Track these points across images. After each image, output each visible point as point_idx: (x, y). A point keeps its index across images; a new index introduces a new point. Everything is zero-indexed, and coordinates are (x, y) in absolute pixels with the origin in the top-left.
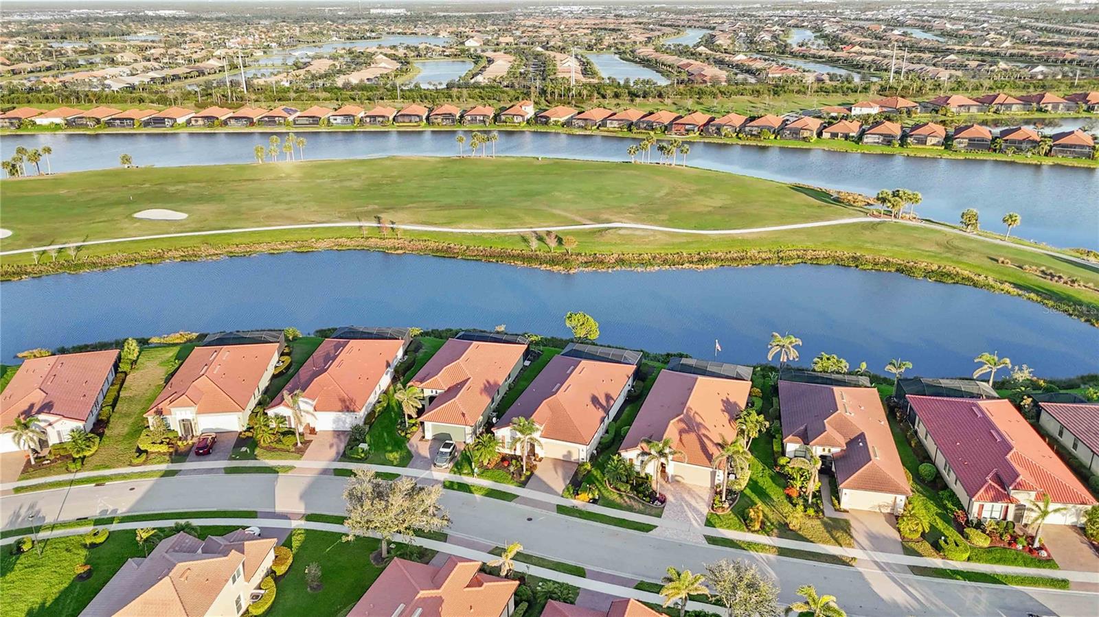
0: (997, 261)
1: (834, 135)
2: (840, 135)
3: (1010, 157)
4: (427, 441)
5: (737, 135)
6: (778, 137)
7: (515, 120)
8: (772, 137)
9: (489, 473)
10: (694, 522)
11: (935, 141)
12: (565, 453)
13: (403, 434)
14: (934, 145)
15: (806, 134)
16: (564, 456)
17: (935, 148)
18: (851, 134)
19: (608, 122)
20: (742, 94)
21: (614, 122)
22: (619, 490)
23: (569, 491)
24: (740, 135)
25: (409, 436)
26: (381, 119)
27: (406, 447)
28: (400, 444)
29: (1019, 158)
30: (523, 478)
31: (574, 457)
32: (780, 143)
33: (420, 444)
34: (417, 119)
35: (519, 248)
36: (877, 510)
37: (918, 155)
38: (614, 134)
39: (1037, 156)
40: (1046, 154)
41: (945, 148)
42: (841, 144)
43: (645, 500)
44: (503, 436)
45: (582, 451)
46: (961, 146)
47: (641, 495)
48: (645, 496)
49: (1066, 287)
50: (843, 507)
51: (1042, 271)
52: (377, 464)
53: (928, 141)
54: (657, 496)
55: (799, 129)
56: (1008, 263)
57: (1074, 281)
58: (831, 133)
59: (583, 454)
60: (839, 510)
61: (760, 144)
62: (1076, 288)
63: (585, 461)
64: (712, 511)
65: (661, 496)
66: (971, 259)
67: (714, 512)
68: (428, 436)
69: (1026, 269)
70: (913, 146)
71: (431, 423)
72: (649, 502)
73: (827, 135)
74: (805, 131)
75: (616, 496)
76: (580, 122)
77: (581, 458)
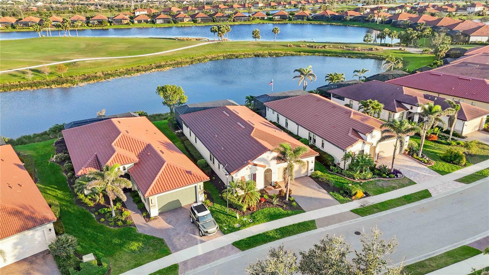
0: (287, 46)
1: (140, 22)
2: (143, 21)
4: (155, 218)
5: (88, 25)
6: (112, 24)
8: (108, 24)
10: (434, 176)
11: (187, 20)
15: (125, 22)
17: (190, 22)
18: (148, 20)
20: (64, 13)
22: (365, 179)
23: (339, 197)
24: (90, 25)
25: (129, 223)
28: (130, 235)
29: (225, 23)
30: (295, 205)
31: (303, 172)
32: (113, 26)
33: (151, 224)
35: (15, 81)
36: (474, 131)
37: (186, 25)
38: (3, 31)
39: (230, 22)
40: (234, 21)
41: (194, 22)
42: (144, 25)
43: (390, 177)
44: (243, 177)
45: (312, 162)
46: (199, 21)
47: (384, 175)
48: (387, 175)
49: (323, 49)
50: (463, 135)
51: (308, 46)
52: (132, 268)
53: (185, 20)
54: (392, 171)
55: (121, 19)
56: (292, 46)
57: (324, 47)
58: (138, 20)
59: (312, 166)
60: (463, 138)
61: (104, 28)
62: (327, 49)
63: (313, 171)
64: (428, 165)
65: (394, 170)
66: (276, 47)
67: (431, 165)
68: (154, 212)
69: (301, 46)
70: (180, 23)
71: (156, 196)
72: (394, 177)
73: (136, 22)
74: (125, 21)
75: (370, 184)
77: (309, 170)
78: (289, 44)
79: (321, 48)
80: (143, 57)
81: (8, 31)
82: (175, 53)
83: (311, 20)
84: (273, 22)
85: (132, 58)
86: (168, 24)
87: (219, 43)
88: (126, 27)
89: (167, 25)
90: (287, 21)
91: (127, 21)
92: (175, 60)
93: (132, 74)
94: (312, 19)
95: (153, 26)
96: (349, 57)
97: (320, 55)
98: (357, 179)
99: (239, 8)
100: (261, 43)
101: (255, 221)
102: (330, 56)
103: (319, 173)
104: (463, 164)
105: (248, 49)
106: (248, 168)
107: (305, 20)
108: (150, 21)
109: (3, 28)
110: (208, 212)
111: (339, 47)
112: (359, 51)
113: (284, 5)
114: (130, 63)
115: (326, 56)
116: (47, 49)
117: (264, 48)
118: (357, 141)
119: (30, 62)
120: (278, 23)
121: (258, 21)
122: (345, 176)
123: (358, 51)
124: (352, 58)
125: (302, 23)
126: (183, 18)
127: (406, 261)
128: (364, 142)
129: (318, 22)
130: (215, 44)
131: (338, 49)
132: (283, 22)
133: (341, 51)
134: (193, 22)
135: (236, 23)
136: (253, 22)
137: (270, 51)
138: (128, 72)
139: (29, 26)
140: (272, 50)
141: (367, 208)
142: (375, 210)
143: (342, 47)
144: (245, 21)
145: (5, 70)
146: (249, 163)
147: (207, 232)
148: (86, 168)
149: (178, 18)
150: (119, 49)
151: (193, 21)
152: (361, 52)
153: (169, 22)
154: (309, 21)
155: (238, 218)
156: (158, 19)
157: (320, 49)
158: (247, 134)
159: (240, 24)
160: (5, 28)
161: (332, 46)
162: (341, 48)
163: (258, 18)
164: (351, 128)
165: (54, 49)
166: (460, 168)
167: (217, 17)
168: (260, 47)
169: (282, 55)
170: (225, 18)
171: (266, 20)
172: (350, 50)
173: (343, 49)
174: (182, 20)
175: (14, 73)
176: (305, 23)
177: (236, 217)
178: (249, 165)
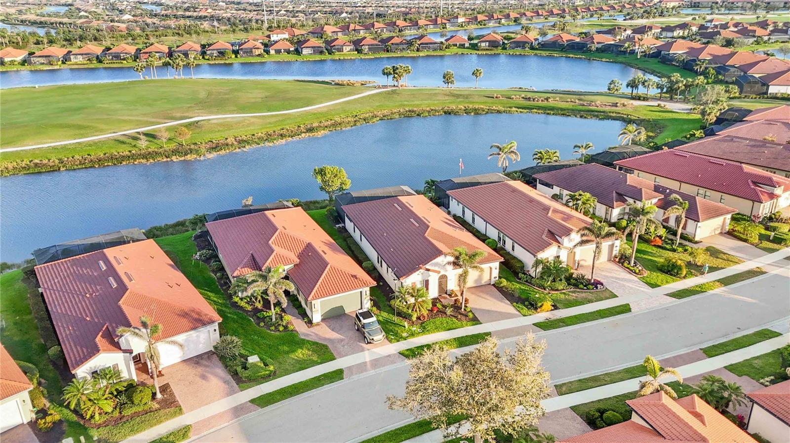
0: (493, 98)
1: (278, 52)
2: (282, 51)
3: (399, 54)
4: (318, 324)
5: (203, 58)
6: (239, 56)
8: (233, 56)
9: (432, 326)
10: (642, 289)
11: (348, 48)
13: (281, 329)
14: (349, 51)
15: (257, 52)
17: (352, 53)
18: (291, 49)
19: (72, 57)
21: (79, 56)
22: (557, 290)
23: (522, 309)
24: (207, 57)
27: (303, 340)
28: (293, 341)
29: (405, 54)
30: (471, 316)
31: (485, 279)
32: (241, 60)
35: (124, 150)
36: (713, 234)
37: (346, 58)
38: (86, 66)
39: (413, 52)
40: (418, 50)
41: (358, 53)
42: (285, 57)
43: (588, 289)
44: (414, 283)
45: (496, 269)
46: (366, 50)
47: (581, 286)
48: (585, 286)
49: (545, 103)
50: (697, 239)
51: (523, 98)
52: (297, 371)
53: (344, 49)
54: (593, 281)
55: (252, 49)
56: (499, 97)
57: (547, 99)
58: (275, 50)
59: (496, 273)
60: (696, 243)
61: (227, 62)
62: (551, 103)
63: (497, 279)
64: (639, 276)
65: (594, 280)
66: (476, 99)
67: (642, 276)
68: (317, 318)
69: (513, 98)
70: (337, 53)
71: (319, 300)
72: (593, 289)
73: (272, 52)
74: (256, 50)
75: (562, 296)
76: (42, 60)
77: (493, 277)
78: (495, 95)
79: (542, 101)
80: (289, 114)
82: (332, 108)
83: (537, 49)
84: (478, 52)
85: (272, 116)
86: (320, 56)
87: (393, 92)
88: (259, 60)
89: (318, 57)
90: (499, 50)
91: (259, 50)
92: (331, 120)
93: (275, 141)
94: (537, 47)
95: (298, 60)
96: (581, 117)
97: (539, 113)
98: (548, 290)
99: (428, 25)
100: (455, 92)
101: (424, 330)
102: (553, 114)
103: (505, 283)
104: (683, 276)
105: (436, 102)
106: (420, 273)
107: (527, 49)
108: (293, 51)
109: (85, 62)
110: (374, 319)
111: (569, 100)
112: (598, 107)
114: (270, 123)
115: (548, 114)
116: (155, 100)
117: (459, 100)
118: (550, 244)
119: (137, 121)
120: (485, 53)
121: (455, 50)
122: (534, 286)
123: (596, 108)
124: (585, 118)
125: (523, 54)
126: (342, 46)
127: (580, 375)
128: (559, 247)
129: (547, 53)
130: (388, 93)
131: (567, 103)
132: (492, 52)
133: (571, 107)
134: (356, 52)
135: (421, 54)
136: (448, 52)
137: (466, 105)
138: (269, 137)
139: (121, 59)
140: (471, 103)
141: (552, 322)
142: (561, 324)
143: (572, 100)
144: (435, 50)
145: (108, 134)
146: (421, 268)
147: (373, 339)
148: (242, 268)
149: (334, 46)
150: (253, 100)
151: (356, 50)
152: (600, 109)
153: (321, 52)
154: (533, 51)
155: (407, 327)
156: (304, 47)
157: (540, 103)
158: (421, 233)
159: (427, 55)
160: (88, 62)
161: (558, 99)
162: (571, 102)
163: (455, 45)
164: (547, 229)
165: (166, 101)
166: (677, 280)
167: (392, 44)
168: (453, 98)
169: (484, 112)
170: (405, 46)
171: (468, 48)
172: (584, 105)
173: (574, 104)
174: (340, 50)
175: (122, 139)
176: (526, 54)
177: (405, 327)
178: (421, 270)
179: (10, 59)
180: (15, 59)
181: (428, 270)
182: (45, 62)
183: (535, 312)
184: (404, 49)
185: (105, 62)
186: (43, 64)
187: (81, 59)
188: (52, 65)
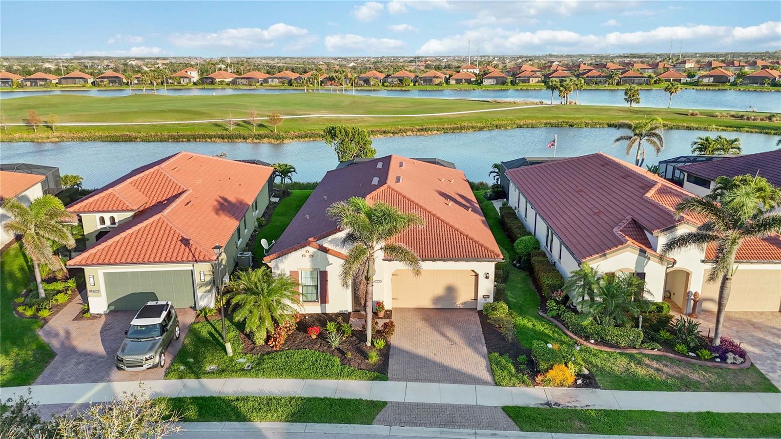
0: (687, 115)
1: (459, 82)
2: (463, 81)
3: (593, 87)
4: (95, 317)
6: (417, 84)
7: (182, 82)
8: (412, 84)
9: (280, 360)
11: (536, 80)
12: (439, 291)
13: (29, 313)
14: (535, 83)
15: (437, 81)
16: (437, 300)
17: (538, 84)
18: (472, 79)
21: (275, 80)
22: (617, 346)
23: (503, 368)
24: (386, 84)
25: (45, 313)
26: (42, 83)
27: (35, 338)
30: (374, 358)
31: (464, 297)
33: (75, 328)
34: (82, 82)
35: (212, 131)
37: (530, 88)
39: (611, 85)
40: (618, 84)
41: (545, 85)
42: (463, 86)
43: (698, 357)
44: (294, 274)
45: (487, 278)
47: (681, 347)
48: (693, 350)
49: (765, 122)
51: (733, 116)
53: (531, 81)
54: (718, 342)
55: (432, 77)
56: (697, 114)
57: (770, 118)
58: (456, 80)
59: (487, 287)
61: (403, 89)
62: (776, 122)
63: (491, 300)
65: (723, 341)
69: (717, 116)
70: (521, 84)
71: (101, 271)
72: (713, 359)
73: (453, 82)
74: (436, 79)
75: (623, 362)
76: (244, 81)
77: (481, 294)
78: (692, 112)
81: (283, 88)
84: (697, 89)
86: (502, 86)
88: (434, 87)
89: (499, 87)
91: (439, 80)
92: (456, 124)
95: (477, 89)
97: (752, 132)
98: (592, 341)
100: (636, 109)
101: (257, 369)
103: (502, 311)
106: (308, 255)
107: (766, 85)
108: (474, 81)
109: (279, 85)
113: (740, 66)
114: (384, 123)
115: (766, 133)
117: (636, 116)
118: (622, 243)
122: (568, 328)
125: (759, 90)
126: (530, 77)
128: (642, 252)
136: (656, 87)
141: (555, 412)
142: (577, 423)
144: (640, 84)
145: (214, 119)
146: (309, 244)
149: (520, 77)
150: (389, 108)
151: (543, 82)
153: (503, 83)
154: (774, 88)
155: (230, 353)
156: (486, 78)
157: (757, 122)
160: (281, 84)
163: (668, 80)
164: (629, 217)
167: (588, 76)
168: (629, 114)
170: (602, 79)
171: (684, 84)
174: (526, 81)
175: (221, 123)
178: (308, 248)
179: (220, 80)
180: (225, 80)
181: (325, 250)
182: (247, 83)
183: (528, 381)
184: (600, 82)
185: (294, 85)
186: (244, 85)
187: (277, 83)
188: (251, 85)
